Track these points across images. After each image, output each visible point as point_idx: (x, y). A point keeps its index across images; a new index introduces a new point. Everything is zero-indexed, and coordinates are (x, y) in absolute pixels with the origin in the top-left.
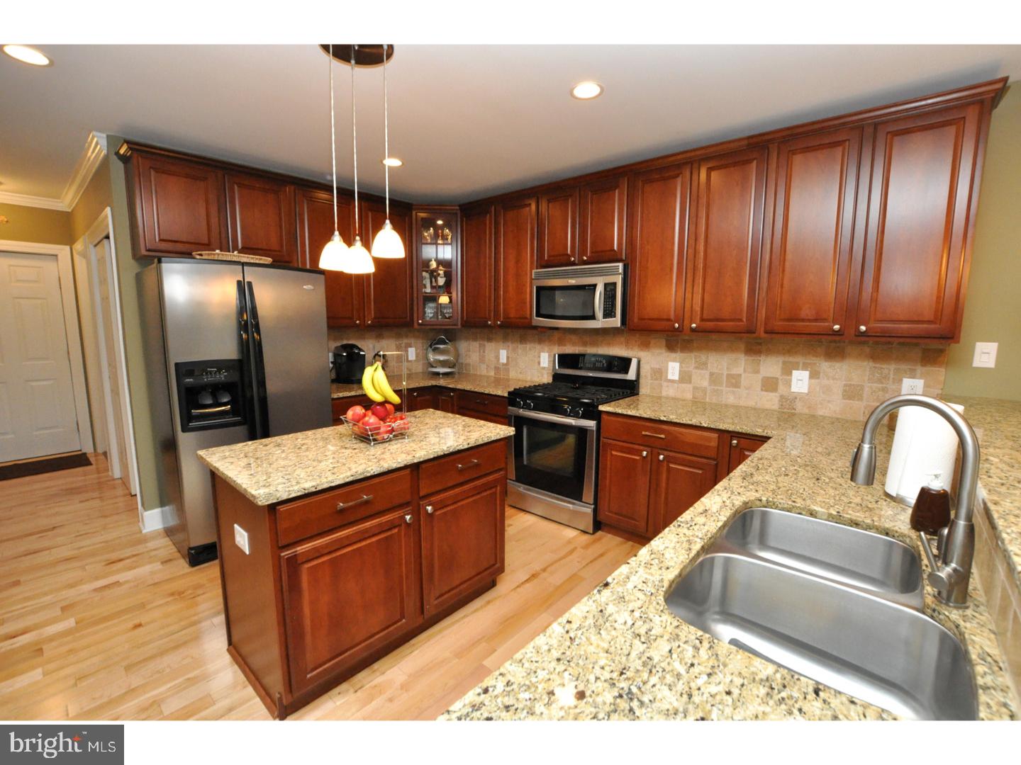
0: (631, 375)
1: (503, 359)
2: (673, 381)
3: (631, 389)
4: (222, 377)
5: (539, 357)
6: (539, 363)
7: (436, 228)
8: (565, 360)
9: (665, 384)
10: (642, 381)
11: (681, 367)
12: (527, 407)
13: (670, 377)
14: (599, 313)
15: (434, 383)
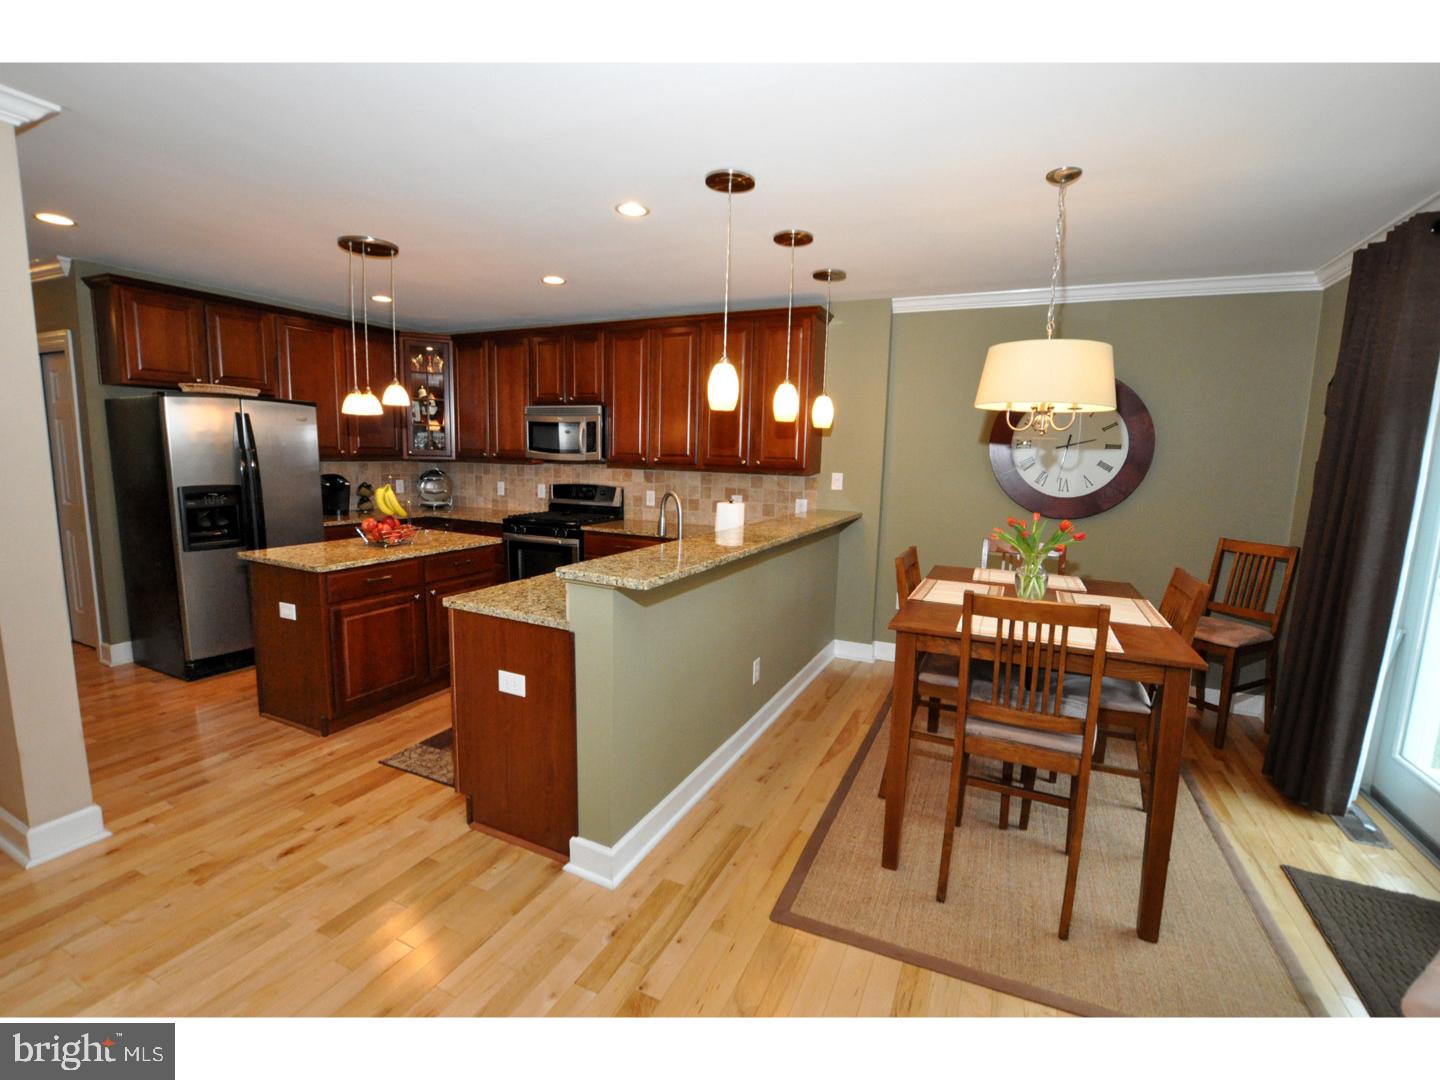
0: (616, 503)
1: (501, 492)
2: (651, 507)
3: (617, 514)
4: (222, 501)
5: (536, 487)
6: (537, 494)
7: (425, 354)
8: (560, 490)
9: (644, 510)
10: (625, 508)
11: (656, 494)
12: (520, 531)
13: (648, 504)
14: (584, 449)
15: (428, 514)
